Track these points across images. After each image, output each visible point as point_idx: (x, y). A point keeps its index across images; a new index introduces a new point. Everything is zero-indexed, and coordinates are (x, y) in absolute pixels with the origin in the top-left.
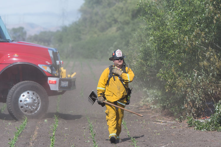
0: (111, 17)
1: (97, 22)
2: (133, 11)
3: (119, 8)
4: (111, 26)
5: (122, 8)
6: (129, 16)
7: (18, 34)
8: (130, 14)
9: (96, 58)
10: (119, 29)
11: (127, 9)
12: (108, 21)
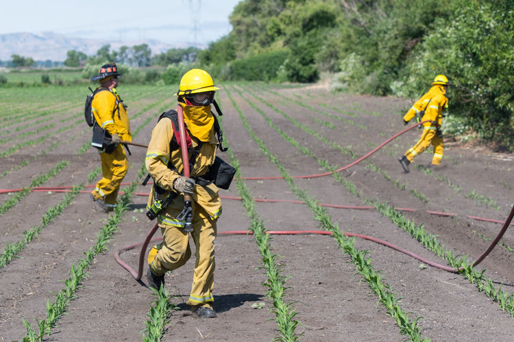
0: (273, 28)
1: (256, 34)
2: (304, 20)
3: (286, 16)
4: (273, 39)
5: (290, 17)
6: (299, 27)
7: (141, 53)
8: (301, 24)
9: (262, 80)
10: (287, 43)
11: (296, 18)
12: (270, 33)
